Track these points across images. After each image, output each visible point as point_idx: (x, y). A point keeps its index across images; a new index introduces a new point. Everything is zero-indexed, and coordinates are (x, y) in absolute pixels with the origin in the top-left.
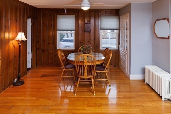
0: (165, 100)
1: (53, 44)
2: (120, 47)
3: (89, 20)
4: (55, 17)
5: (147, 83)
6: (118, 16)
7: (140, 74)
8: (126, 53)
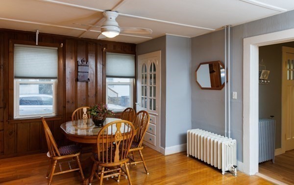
0: (225, 174)
1: (4, 108)
2: (137, 106)
3: (85, 59)
4: (10, 49)
5: (189, 155)
6: (134, 55)
7: (177, 144)
8: (156, 115)
